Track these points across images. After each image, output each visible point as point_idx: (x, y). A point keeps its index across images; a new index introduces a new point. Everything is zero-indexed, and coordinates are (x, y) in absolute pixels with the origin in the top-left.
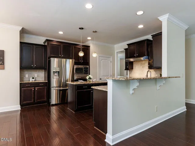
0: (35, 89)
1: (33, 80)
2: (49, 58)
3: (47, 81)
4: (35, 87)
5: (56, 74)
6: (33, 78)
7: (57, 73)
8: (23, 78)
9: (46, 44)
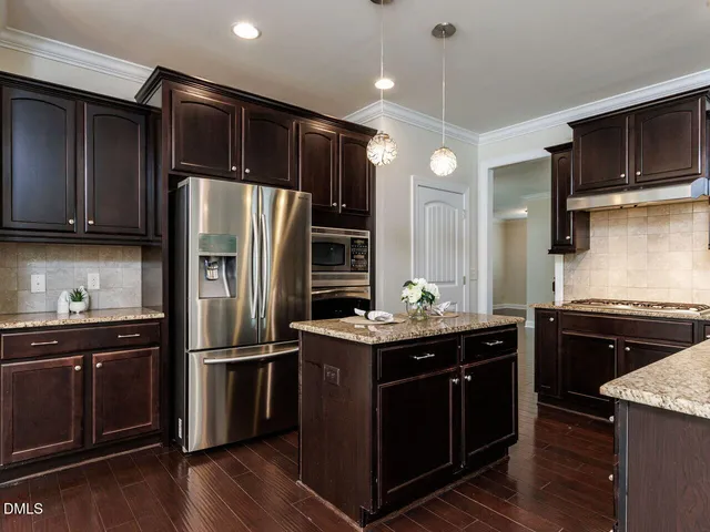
0: (86, 364)
1: (79, 306)
2: (174, 180)
3: (162, 315)
4: (87, 351)
5: (213, 273)
6: (77, 297)
7: (219, 270)
8: (15, 294)
9: (156, 100)
